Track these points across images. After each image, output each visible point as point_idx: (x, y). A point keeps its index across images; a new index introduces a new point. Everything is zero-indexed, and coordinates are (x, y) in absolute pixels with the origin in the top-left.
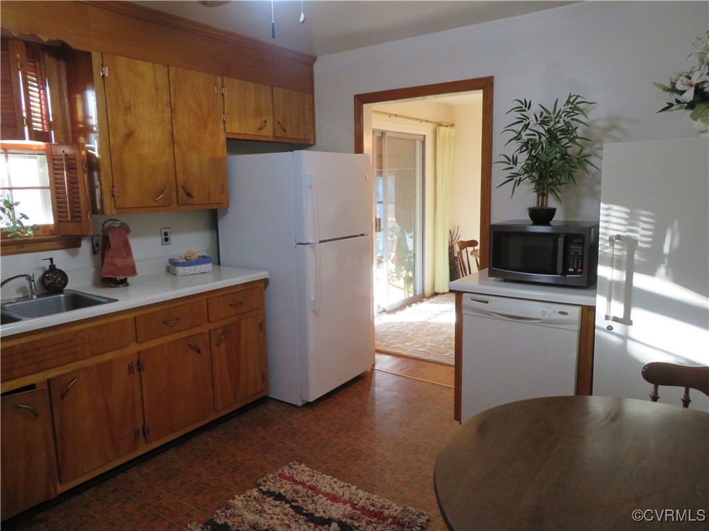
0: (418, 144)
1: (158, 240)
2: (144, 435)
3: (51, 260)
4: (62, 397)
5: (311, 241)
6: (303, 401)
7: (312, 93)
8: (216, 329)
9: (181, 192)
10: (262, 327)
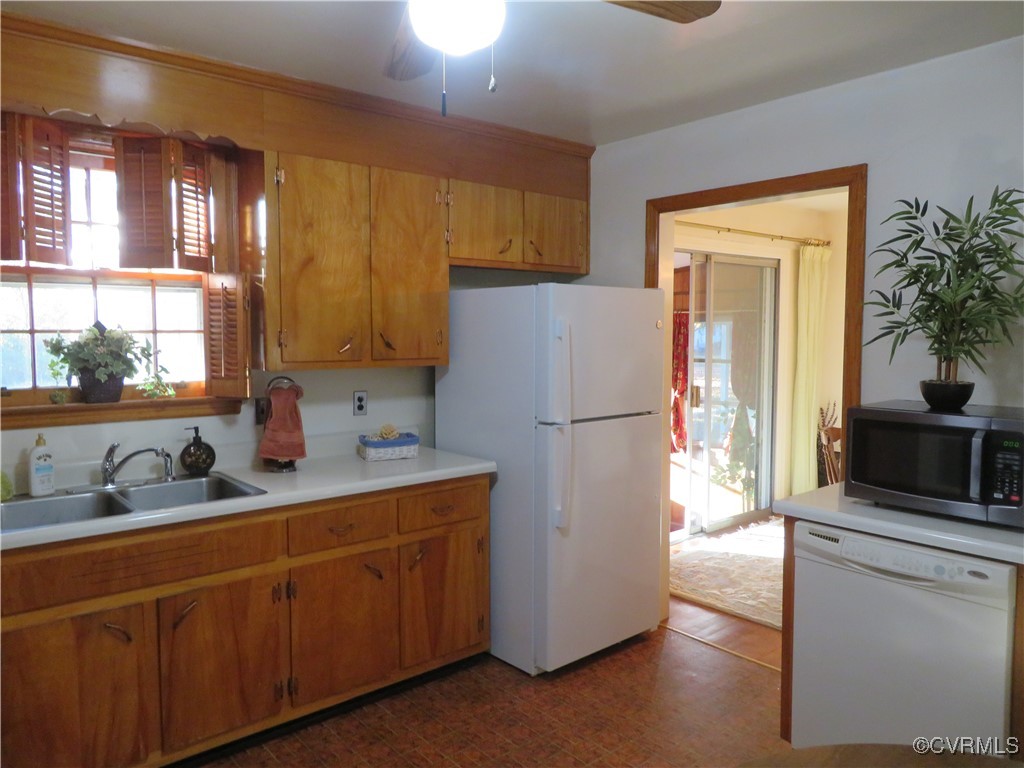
0: (769, 275)
1: (349, 407)
2: (290, 694)
3: (196, 429)
4: (175, 626)
5: (558, 420)
6: (538, 668)
7: (587, 198)
8: (409, 545)
9: (378, 342)
10: (483, 545)
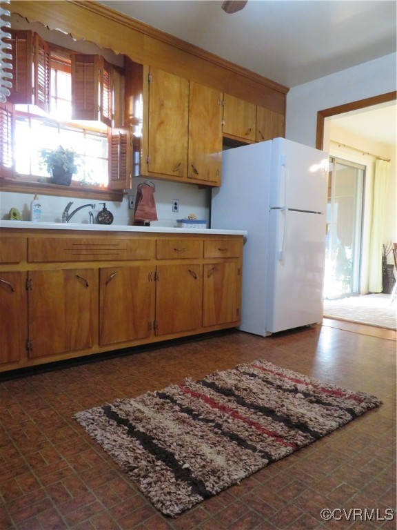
0: (360, 173)
1: (170, 207)
2: (155, 329)
3: (104, 204)
4: (107, 283)
5: (281, 206)
6: (267, 332)
7: (284, 114)
8: (208, 264)
9: (191, 169)
10: (239, 272)
